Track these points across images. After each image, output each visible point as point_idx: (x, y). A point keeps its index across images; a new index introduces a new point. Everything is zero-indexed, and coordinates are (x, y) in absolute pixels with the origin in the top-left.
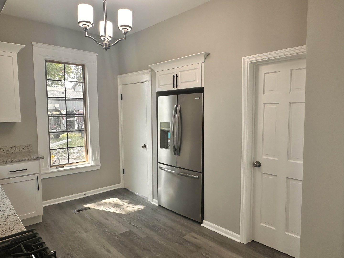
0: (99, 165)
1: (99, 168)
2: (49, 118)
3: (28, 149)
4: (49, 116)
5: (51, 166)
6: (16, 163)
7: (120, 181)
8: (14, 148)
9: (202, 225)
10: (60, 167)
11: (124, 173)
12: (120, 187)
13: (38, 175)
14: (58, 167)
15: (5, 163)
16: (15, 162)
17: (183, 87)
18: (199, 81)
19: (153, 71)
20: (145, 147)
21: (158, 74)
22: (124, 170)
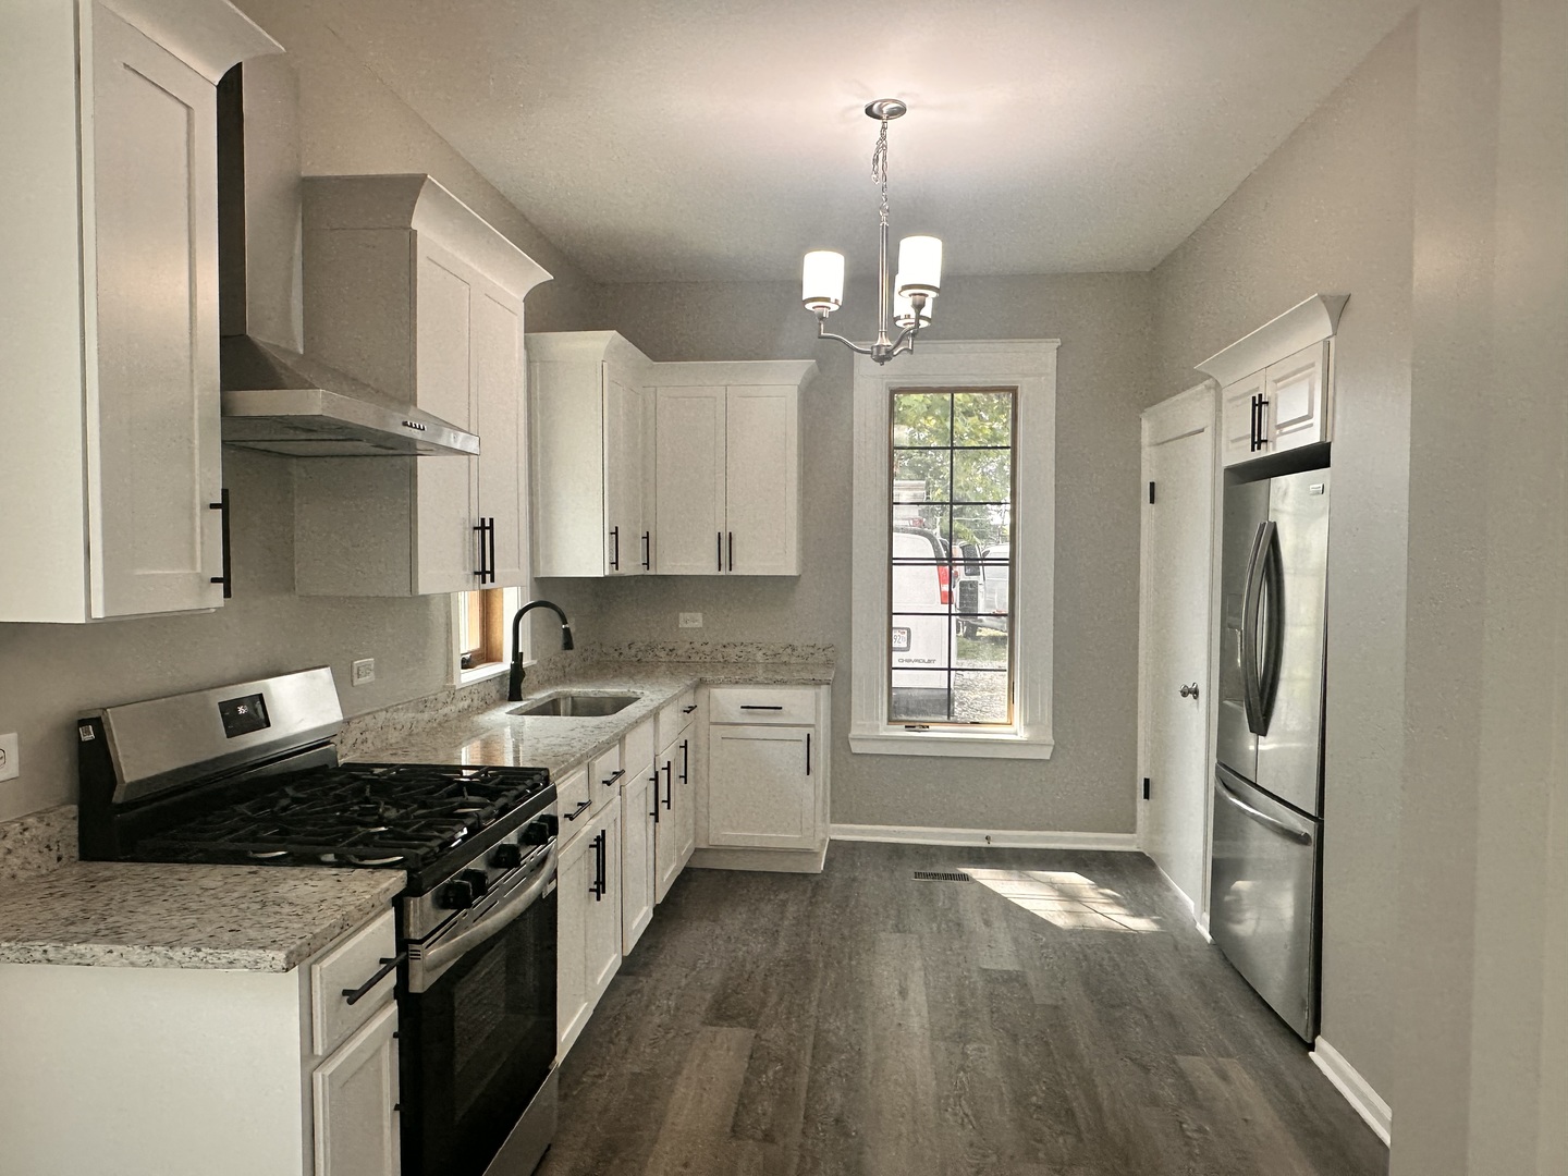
0: (1049, 745)
1: (1046, 754)
2: (894, 567)
3: (824, 658)
4: (894, 561)
5: (891, 721)
6: (761, 686)
7: (1134, 824)
8: (789, 651)
9: (1311, 1054)
10: (917, 728)
11: (1147, 796)
12: (1134, 848)
13: (810, 731)
14: (911, 725)
15: (737, 683)
16: (758, 683)
17: (1284, 443)
18: (1317, 420)
19: (1217, 384)
20: (1196, 693)
21: (1226, 395)
22: (1147, 781)
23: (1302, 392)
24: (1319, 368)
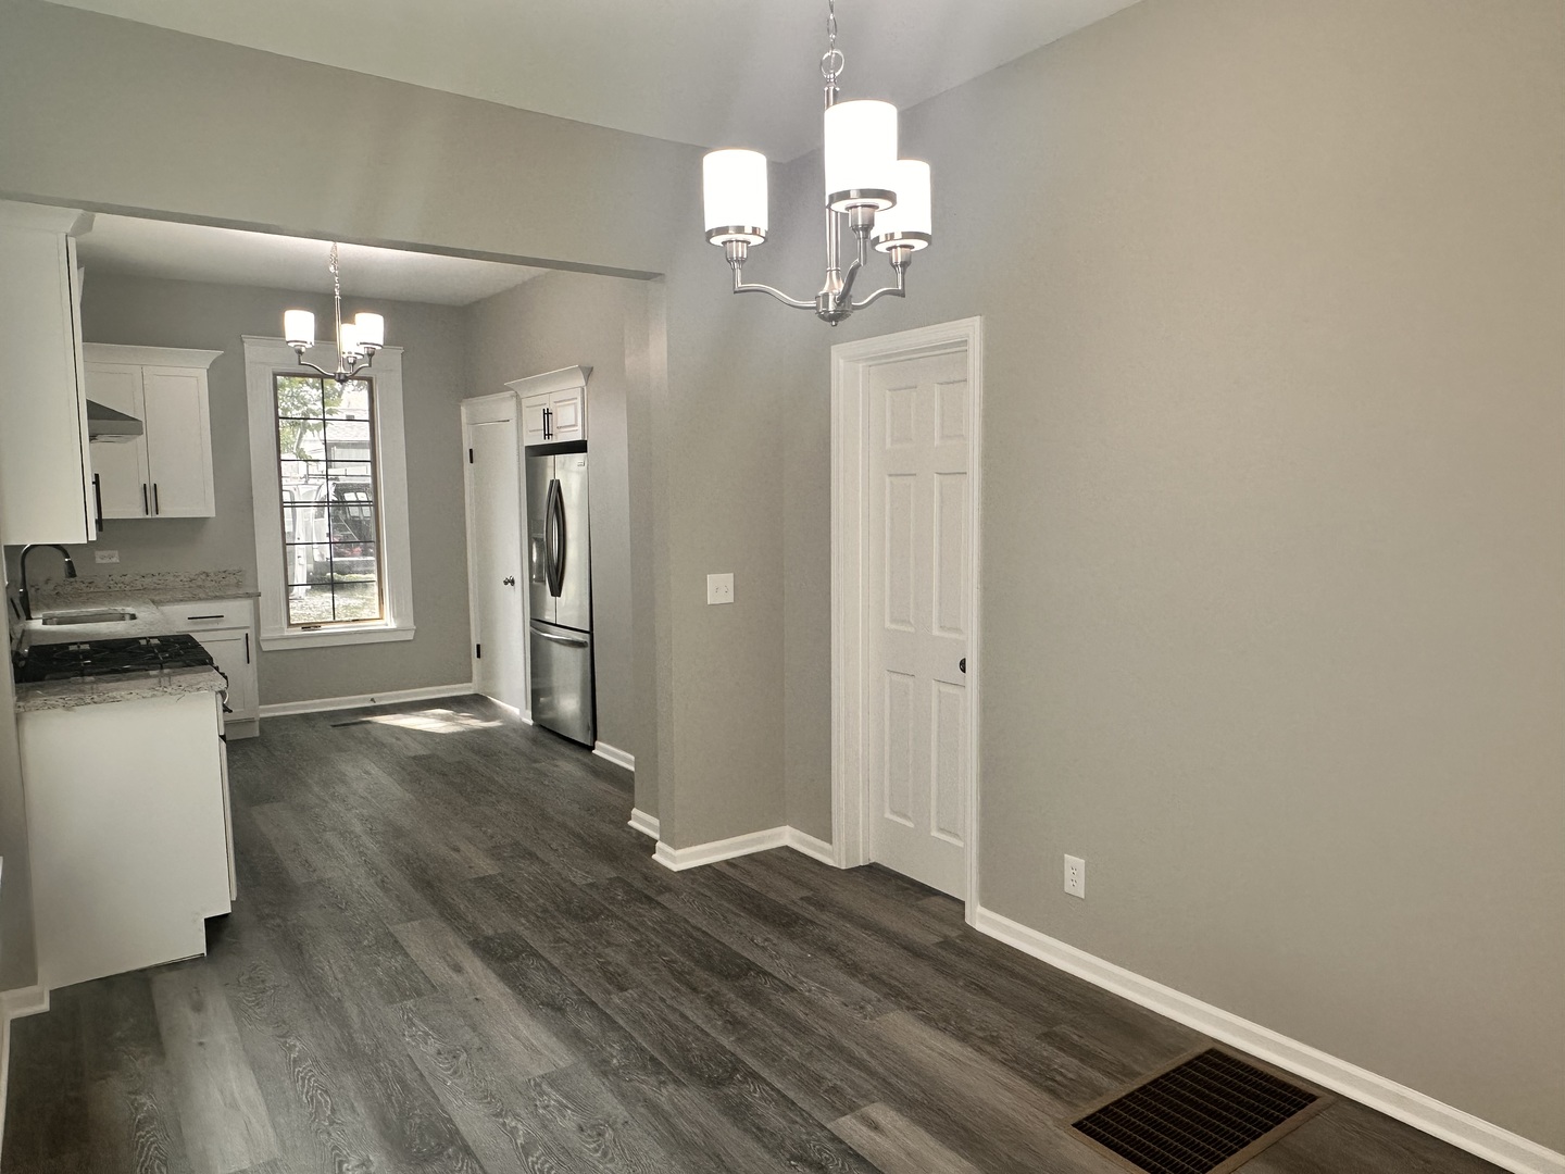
0: (412, 629)
1: (410, 636)
2: (285, 509)
3: (234, 581)
4: (285, 505)
5: (290, 625)
6: (203, 601)
7: (471, 675)
9: (594, 752)
10: (309, 628)
11: (479, 656)
12: (471, 691)
13: (247, 631)
14: (306, 627)
15: (182, 600)
16: (199, 599)
17: (560, 437)
18: (579, 427)
19: (517, 396)
20: (512, 582)
21: (525, 403)
22: (478, 646)
23: (571, 410)
24: (579, 401)
